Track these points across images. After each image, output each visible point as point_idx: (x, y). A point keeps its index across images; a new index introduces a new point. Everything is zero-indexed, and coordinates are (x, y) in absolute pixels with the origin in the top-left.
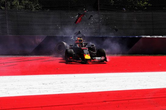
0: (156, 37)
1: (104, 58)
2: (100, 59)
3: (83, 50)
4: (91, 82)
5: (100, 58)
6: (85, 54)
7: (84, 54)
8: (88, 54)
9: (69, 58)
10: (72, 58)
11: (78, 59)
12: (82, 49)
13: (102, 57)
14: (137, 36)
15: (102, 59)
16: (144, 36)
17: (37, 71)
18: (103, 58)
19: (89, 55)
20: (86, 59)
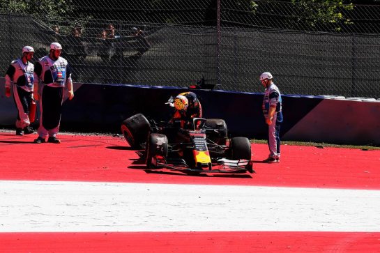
0: (359, 99)
1: (246, 164)
2: (236, 165)
3: (194, 137)
4: (188, 207)
5: (237, 161)
6: (198, 150)
7: (194, 148)
8: (204, 150)
9: (155, 158)
10: (163, 159)
11: (178, 163)
12: (191, 135)
13: (241, 161)
14: (310, 95)
15: (239, 164)
16: (328, 97)
17: (55, 170)
18: (243, 163)
19: (207, 154)
20: (199, 163)
